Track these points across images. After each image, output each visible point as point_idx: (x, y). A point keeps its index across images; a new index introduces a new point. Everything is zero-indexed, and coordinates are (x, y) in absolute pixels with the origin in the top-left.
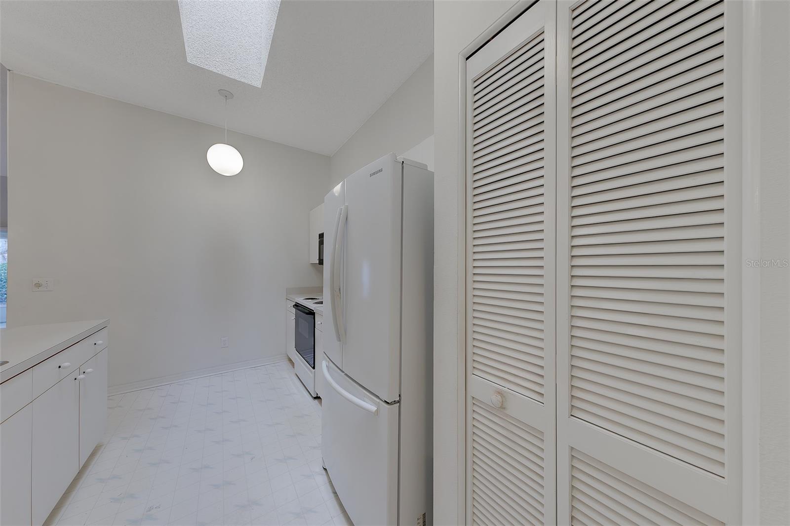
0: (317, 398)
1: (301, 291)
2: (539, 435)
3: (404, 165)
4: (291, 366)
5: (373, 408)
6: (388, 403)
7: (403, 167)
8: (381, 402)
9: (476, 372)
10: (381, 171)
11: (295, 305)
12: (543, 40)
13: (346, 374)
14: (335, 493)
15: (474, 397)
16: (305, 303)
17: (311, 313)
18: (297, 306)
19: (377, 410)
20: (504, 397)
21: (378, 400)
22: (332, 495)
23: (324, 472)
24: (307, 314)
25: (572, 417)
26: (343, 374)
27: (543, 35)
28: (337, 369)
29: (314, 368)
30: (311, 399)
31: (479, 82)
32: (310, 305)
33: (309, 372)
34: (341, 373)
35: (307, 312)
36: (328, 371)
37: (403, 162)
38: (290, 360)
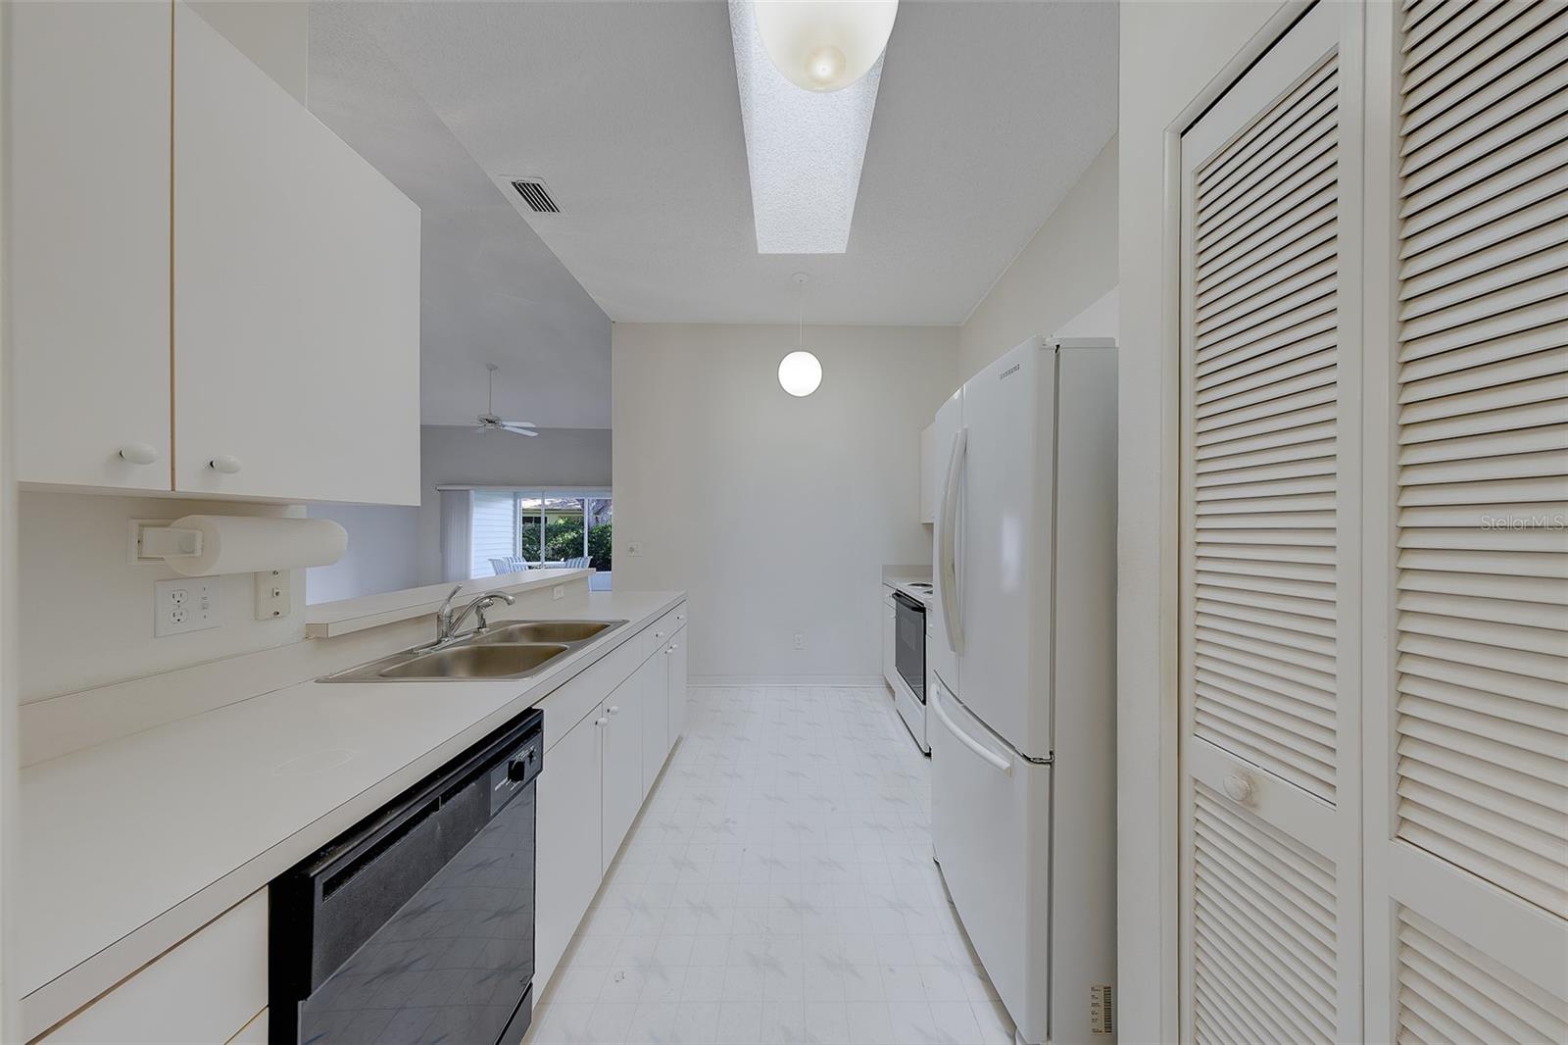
0: (928, 755)
1: (905, 571)
2: (1326, 866)
3: (1060, 350)
4: (891, 698)
5: (1005, 764)
6: (1029, 759)
7: (1058, 357)
8: (1017, 755)
9: (1201, 732)
10: (1017, 368)
11: (896, 594)
12: (1336, 71)
13: (965, 707)
14: (951, 903)
15: (1197, 780)
16: (913, 591)
17: (920, 609)
18: (898, 595)
19: (1010, 768)
20: (1254, 783)
21: (1013, 753)
22: (947, 905)
23: (935, 865)
24: (914, 609)
25: (1399, 840)
26: (960, 705)
27: (1335, 60)
28: (953, 699)
29: (924, 702)
30: (920, 756)
31: (1206, 173)
32: (918, 594)
33: (918, 711)
34: (957, 703)
35: (913, 605)
36: (940, 700)
37: (1058, 346)
38: (889, 687)
